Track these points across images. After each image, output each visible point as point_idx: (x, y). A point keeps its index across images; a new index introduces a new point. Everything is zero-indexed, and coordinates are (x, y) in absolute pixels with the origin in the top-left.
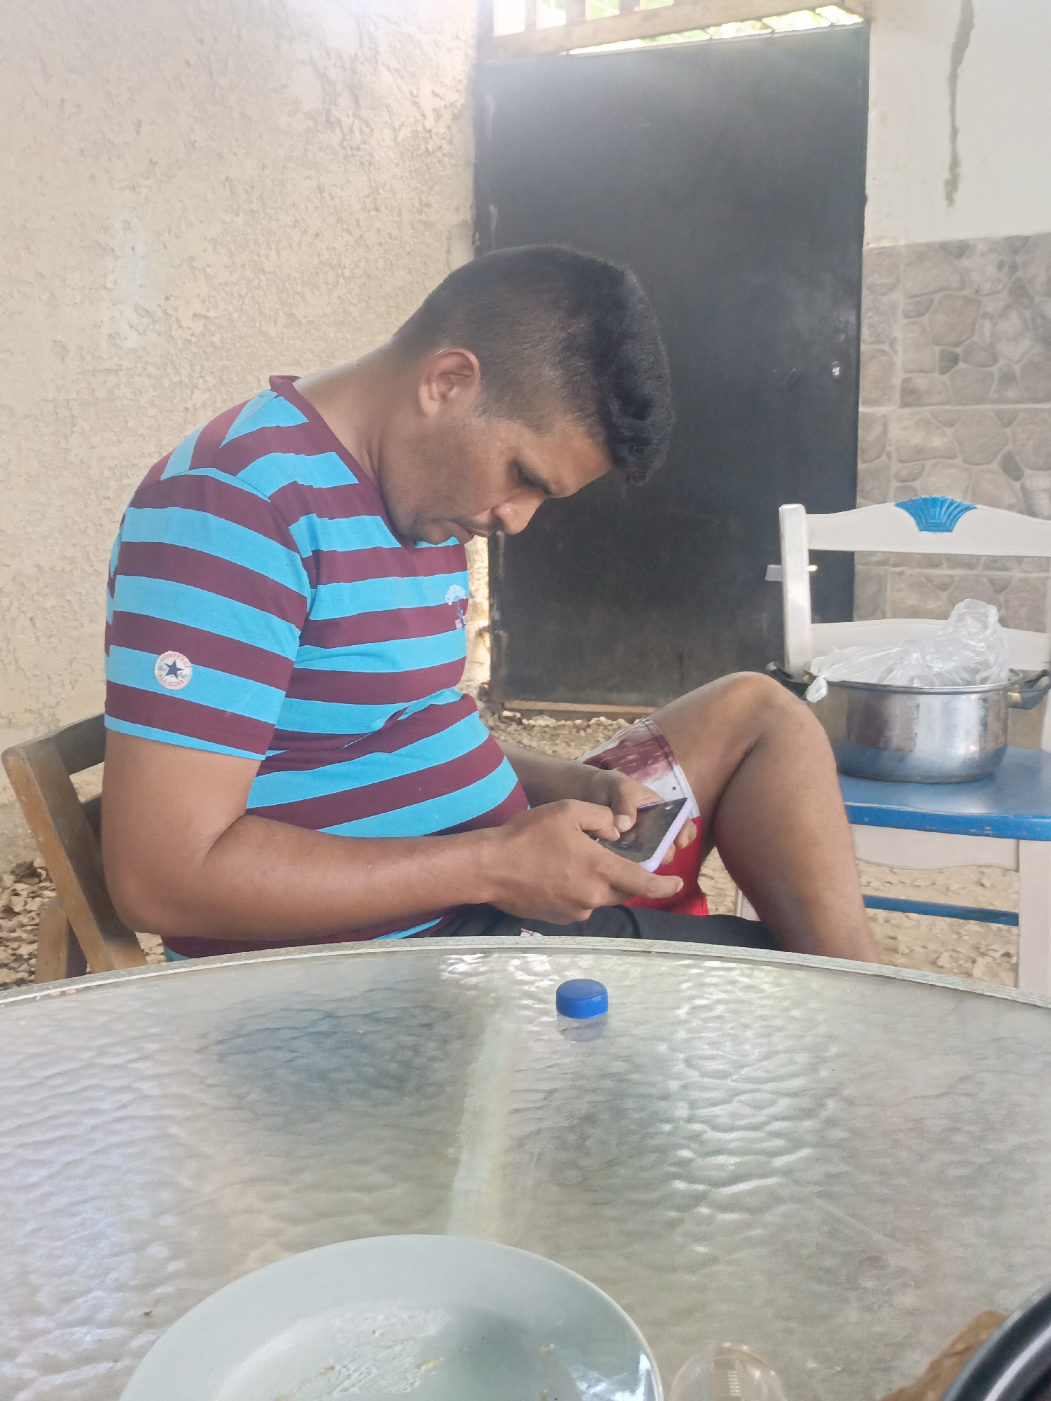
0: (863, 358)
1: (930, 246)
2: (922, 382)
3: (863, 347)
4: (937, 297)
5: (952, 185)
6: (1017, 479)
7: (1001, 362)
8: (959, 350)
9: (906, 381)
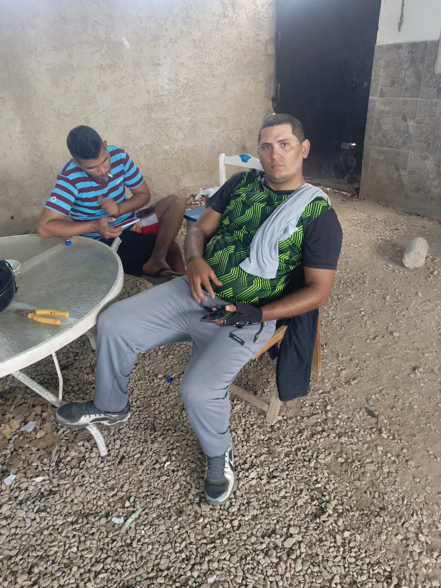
0: (372, 81)
1: (391, 45)
2: (385, 90)
3: (372, 78)
4: (392, 62)
5: (400, 24)
6: (406, 121)
7: (406, 84)
8: (395, 80)
9: (381, 89)
